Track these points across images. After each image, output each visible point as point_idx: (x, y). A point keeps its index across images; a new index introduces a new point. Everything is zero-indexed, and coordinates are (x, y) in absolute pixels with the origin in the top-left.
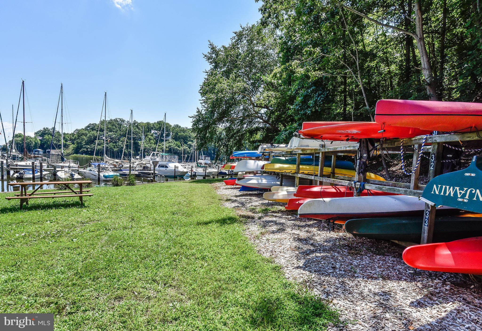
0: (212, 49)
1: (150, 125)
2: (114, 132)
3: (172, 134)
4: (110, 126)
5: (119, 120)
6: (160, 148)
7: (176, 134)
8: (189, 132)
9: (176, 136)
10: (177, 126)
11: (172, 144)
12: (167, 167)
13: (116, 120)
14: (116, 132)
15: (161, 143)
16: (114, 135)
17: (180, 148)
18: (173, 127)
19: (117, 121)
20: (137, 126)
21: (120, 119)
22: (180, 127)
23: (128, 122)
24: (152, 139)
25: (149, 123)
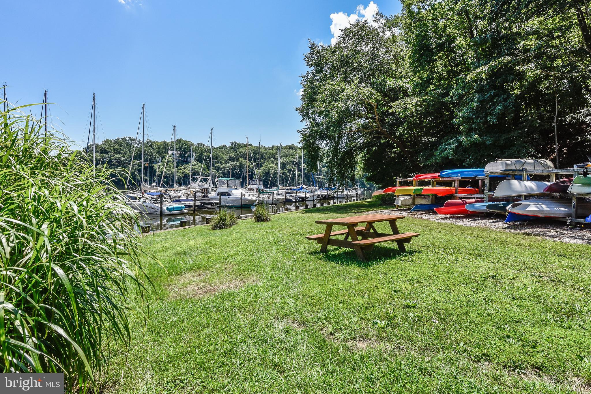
0: (312, 49)
1: (167, 144)
2: (122, 154)
3: (195, 155)
4: (117, 147)
5: (128, 139)
6: (181, 172)
7: (200, 154)
8: (216, 151)
9: (200, 157)
10: (201, 144)
11: (197, 167)
12: (229, 195)
13: (124, 139)
14: (125, 154)
15: (182, 165)
16: (123, 158)
17: (206, 171)
18: (196, 147)
19: (126, 140)
20: (151, 146)
21: (130, 138)
22: (204, 146)
23: (140, 141)
24: (170, 162)
25: (166, 142)
